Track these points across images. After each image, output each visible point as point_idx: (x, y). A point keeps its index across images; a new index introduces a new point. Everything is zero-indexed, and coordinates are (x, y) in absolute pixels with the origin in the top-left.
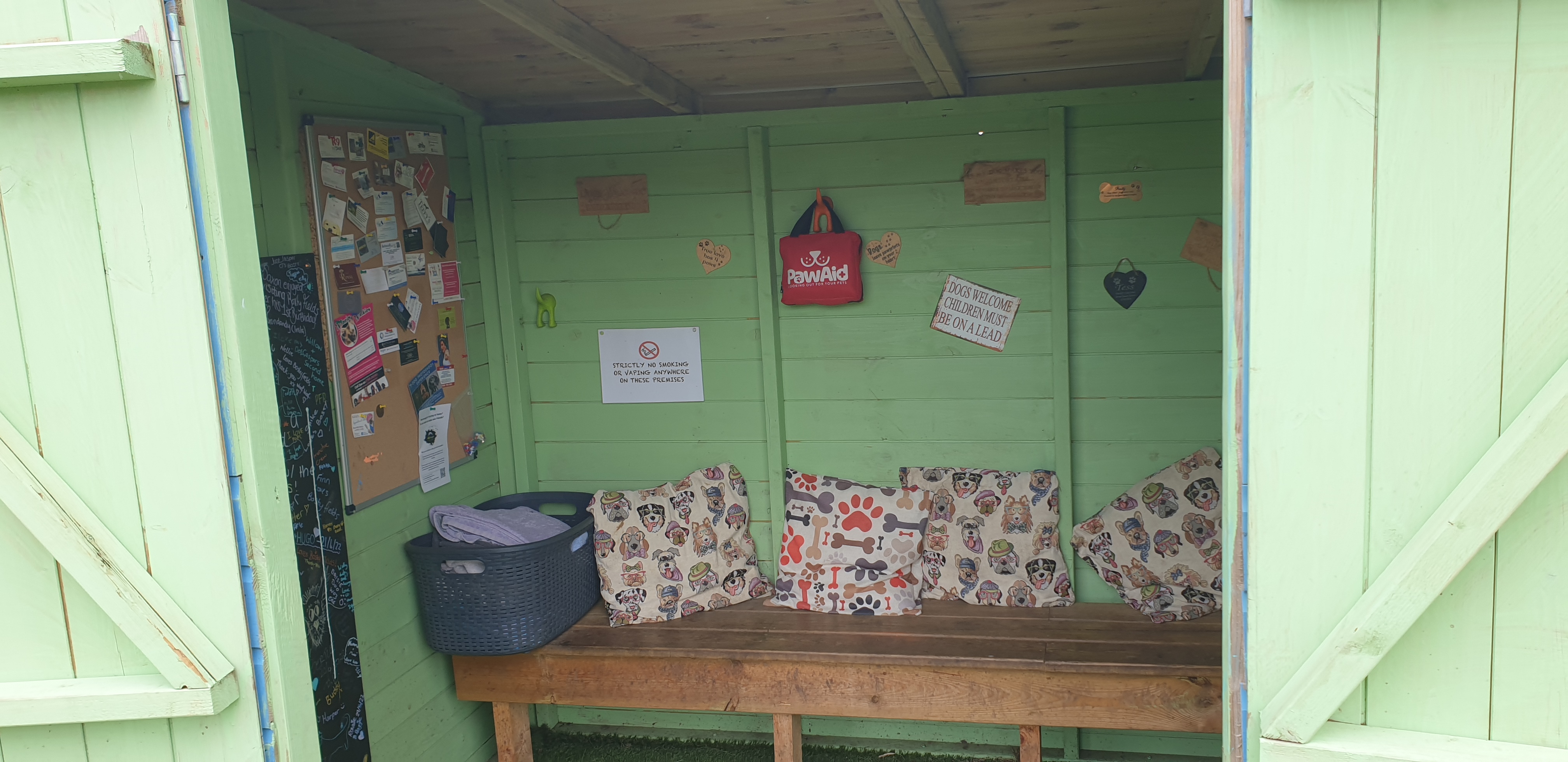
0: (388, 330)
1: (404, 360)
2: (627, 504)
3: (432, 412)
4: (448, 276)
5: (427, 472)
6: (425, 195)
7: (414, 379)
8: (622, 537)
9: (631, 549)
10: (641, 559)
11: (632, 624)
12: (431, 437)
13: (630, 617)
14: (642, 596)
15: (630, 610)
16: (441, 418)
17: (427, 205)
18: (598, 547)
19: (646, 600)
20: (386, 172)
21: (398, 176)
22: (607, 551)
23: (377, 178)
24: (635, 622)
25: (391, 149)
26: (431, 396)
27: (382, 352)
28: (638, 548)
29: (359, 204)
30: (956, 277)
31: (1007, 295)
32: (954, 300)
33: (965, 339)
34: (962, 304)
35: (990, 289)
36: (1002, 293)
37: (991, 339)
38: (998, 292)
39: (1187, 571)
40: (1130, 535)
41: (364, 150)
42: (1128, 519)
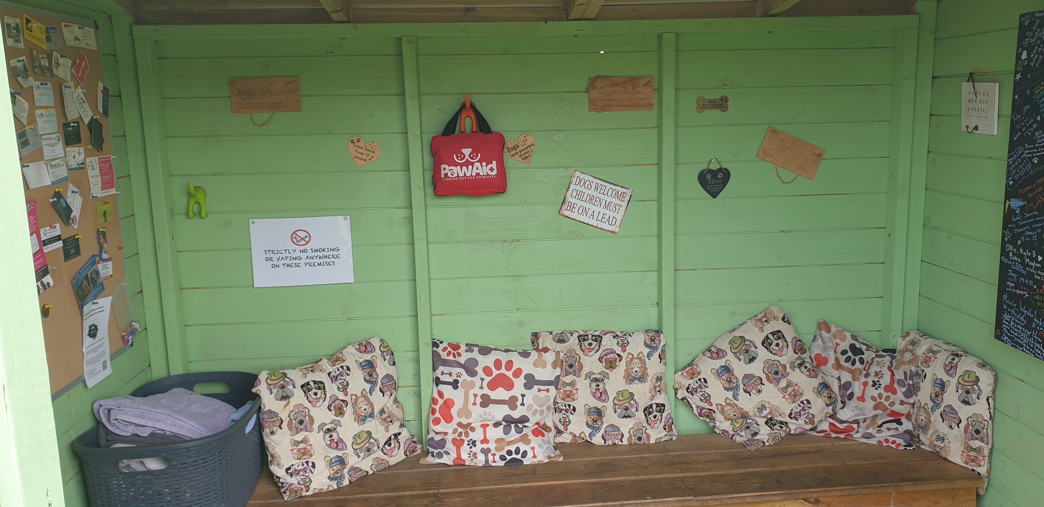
0: (51, 227)
1: (67, 257)
2: (291, 382)
3: (95, 307)
4: (104, 170)
5: (90, 367)
6: (82, 88)
7: (77, 274)
8: (289, 415)
9: (298, 425)
10: (307, 433)
11: (305, 496)
12: (93, 332)
13: (302, 489)
14: (311, 468)
15: (302, 483)
16: (103, 311)
17: (84, 100)
18: (266, 425)
19: (316, 471)
20: (45, 62)
21: (56, 67)
22: (275, 429)
23: (36, 67)
24: (308, 494)
25: (48, 39)
26: (93, 291)
27: (46, 249)
28: (304, 424)
29: (19, 94)
30: (581, 172)
31: (622, 187)
32: (579, 192)
33: (588, 224)
34: (586, 195)
35: (608, 183)
36: (617, 185)
37: (609, 224)
38: (615, 185)
39: (770, 406)
40: (724, 380)
41: (21, 37)
42: (720, 366)
